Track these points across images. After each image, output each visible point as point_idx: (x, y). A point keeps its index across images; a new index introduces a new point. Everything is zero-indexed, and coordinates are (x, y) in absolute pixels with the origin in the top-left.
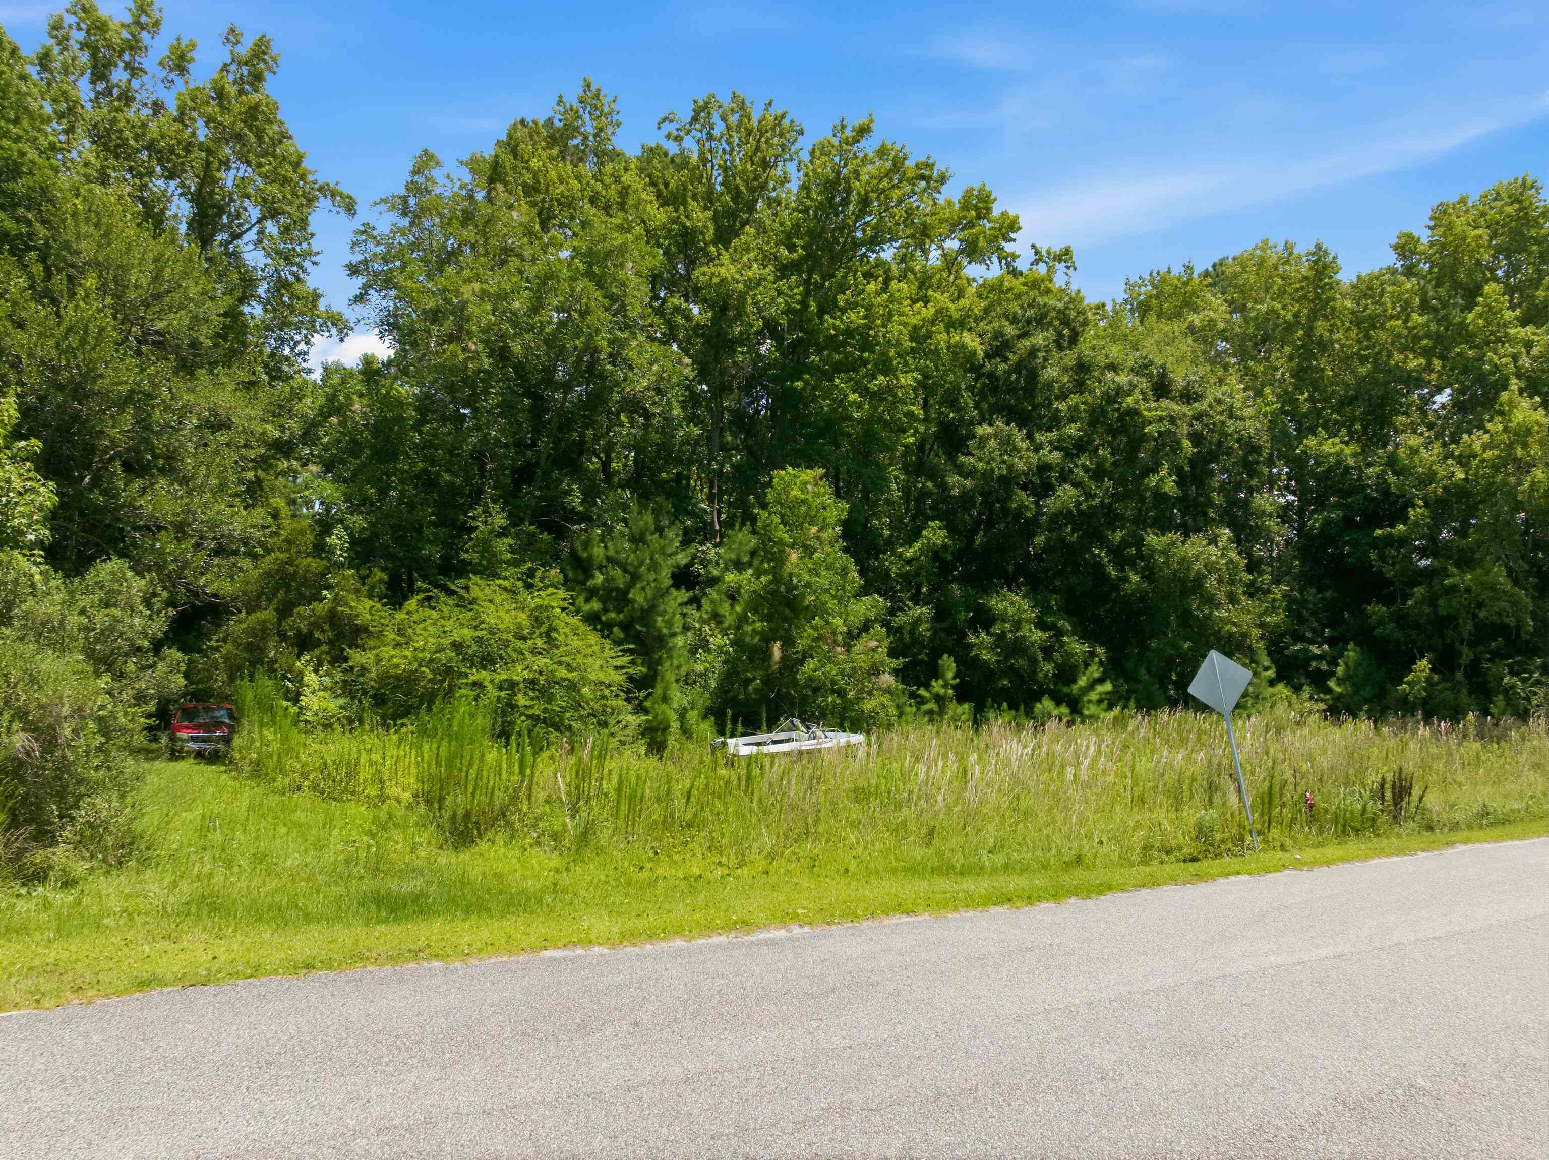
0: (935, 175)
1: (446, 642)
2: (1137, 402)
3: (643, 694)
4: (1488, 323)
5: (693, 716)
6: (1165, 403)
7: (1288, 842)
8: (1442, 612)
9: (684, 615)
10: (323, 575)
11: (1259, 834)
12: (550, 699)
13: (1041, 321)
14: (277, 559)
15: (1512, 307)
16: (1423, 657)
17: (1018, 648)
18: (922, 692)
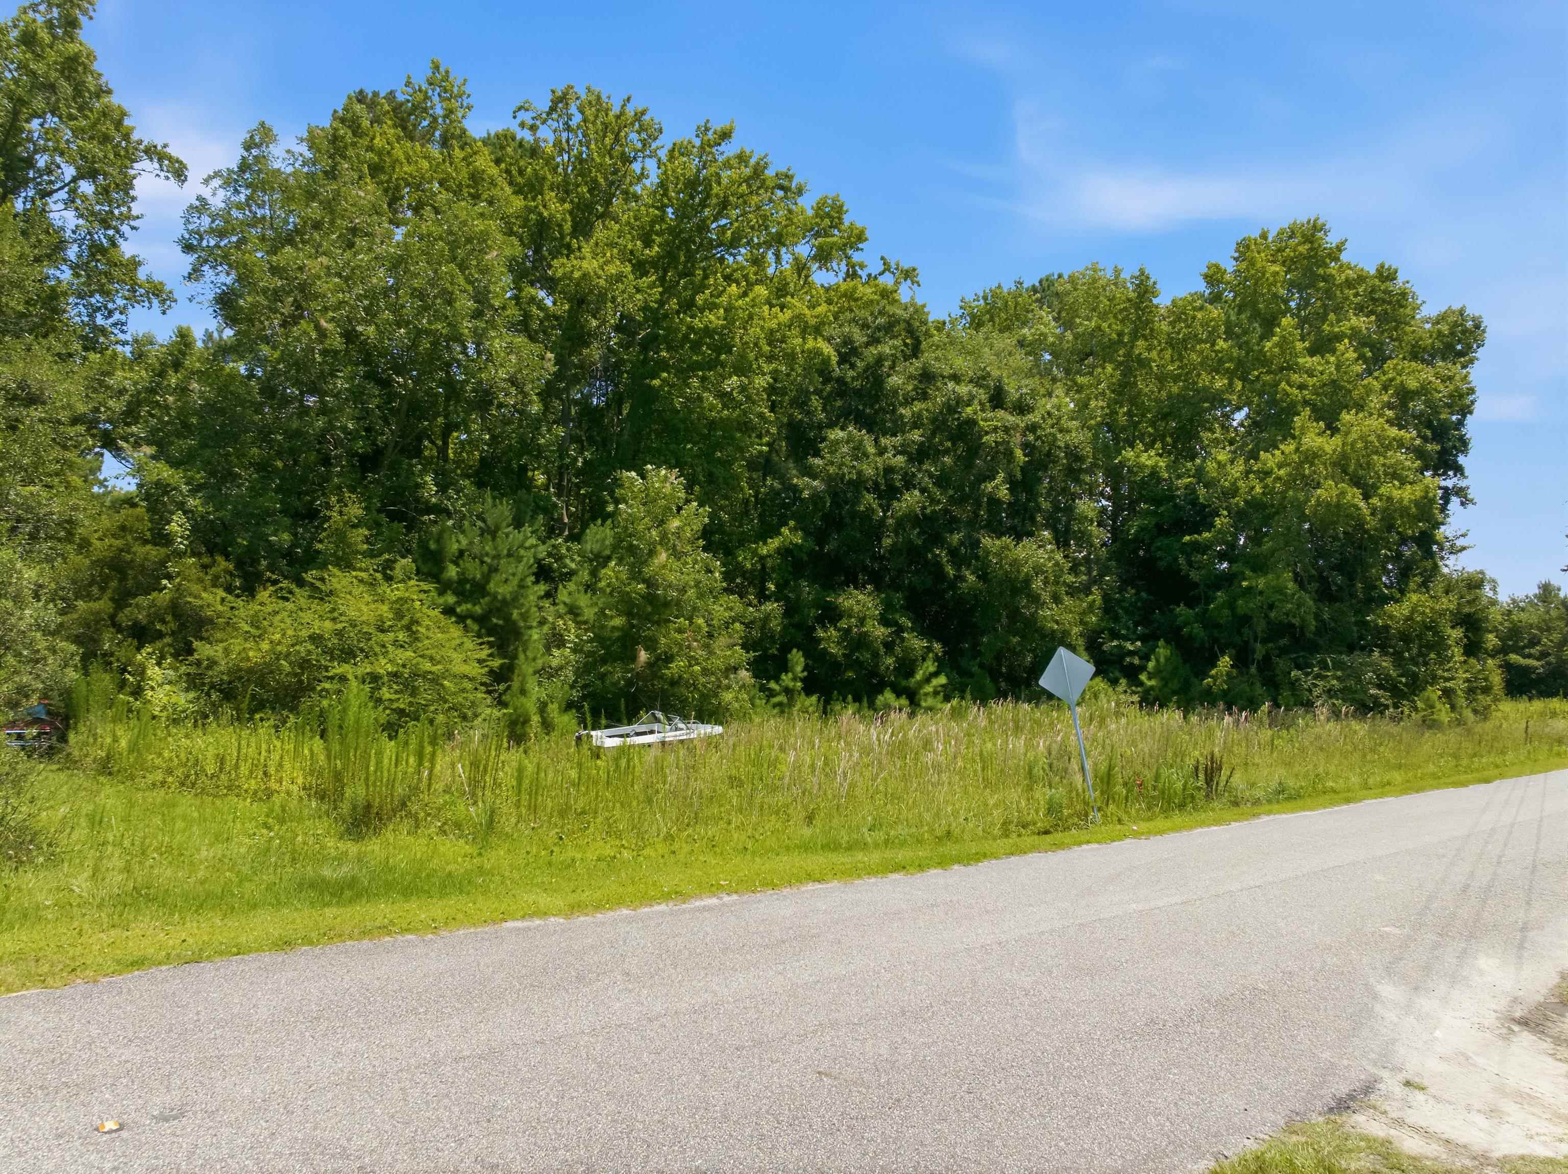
0: (793, 186)
1: (304, 633)
2: (975, 413)
3: (502, 687)
4: (1283, 352)
5: (553, 709)
6: (1001, 413)
7: (1125, 818)
8: (1240, 611)
9: (540, 609)
10: (163, 563)
11: (1099, 809)
12: (414, 692)
13: (889, 329)
14: (111, 546)
15: (1303, 340)
16: (1223, 653)
17: (860, 642)
18: (773, 685)
